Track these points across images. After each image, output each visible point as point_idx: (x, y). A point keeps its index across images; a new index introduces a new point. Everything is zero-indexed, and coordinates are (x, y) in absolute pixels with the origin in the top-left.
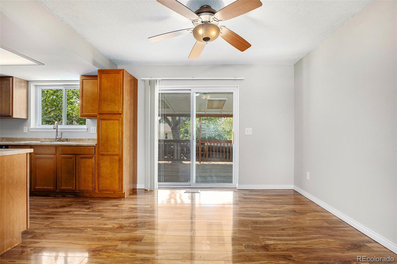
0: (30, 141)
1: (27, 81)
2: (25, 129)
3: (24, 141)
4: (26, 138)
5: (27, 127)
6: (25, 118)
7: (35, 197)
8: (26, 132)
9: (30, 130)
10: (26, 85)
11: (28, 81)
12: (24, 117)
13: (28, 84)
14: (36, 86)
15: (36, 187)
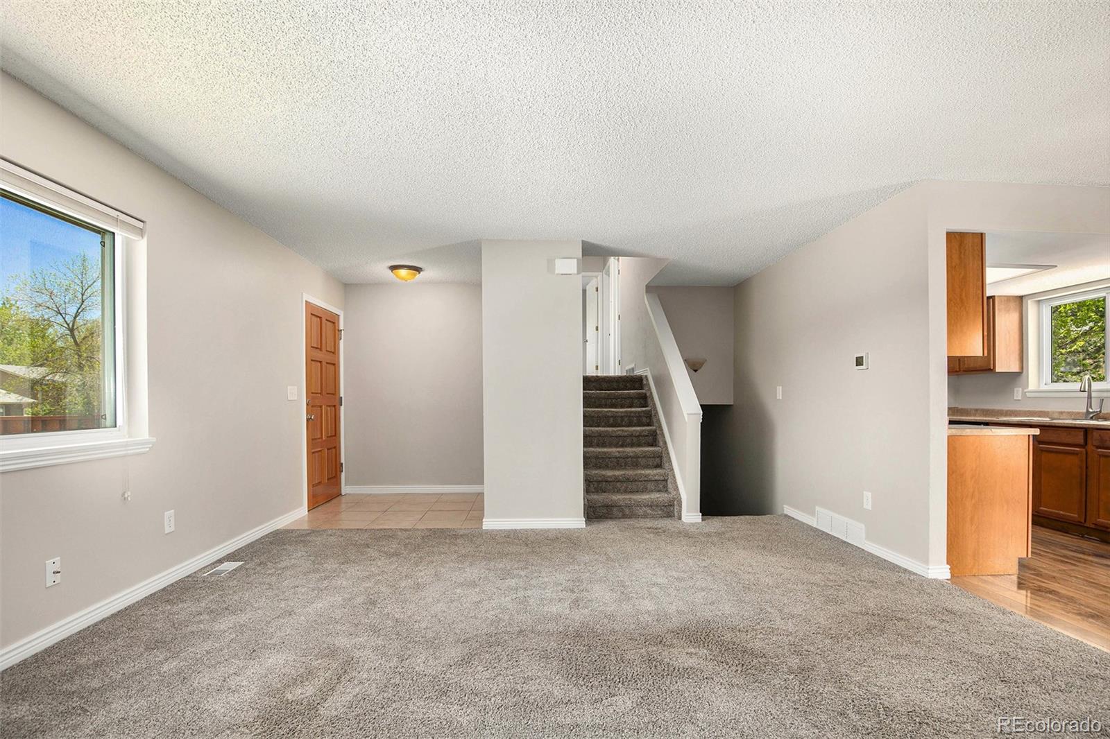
0: (1028, 416)
1: (1020, 297)
2: (1018, 394)
3: (1016, 416)
4: (1020, 411)
5: (1021, 389)
6: (1018, 371)
7: (1038, 527)
8: (1020, 399)
9: (1028, 395)
10: (1017, 303)
11: (1022, 296)
12: (1014, 368)
13: (1022, 301)
14: (1039, 301)
15: (1041, 506)
